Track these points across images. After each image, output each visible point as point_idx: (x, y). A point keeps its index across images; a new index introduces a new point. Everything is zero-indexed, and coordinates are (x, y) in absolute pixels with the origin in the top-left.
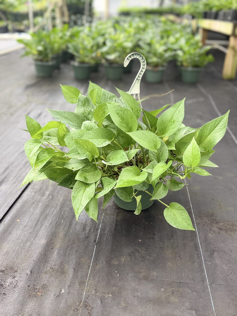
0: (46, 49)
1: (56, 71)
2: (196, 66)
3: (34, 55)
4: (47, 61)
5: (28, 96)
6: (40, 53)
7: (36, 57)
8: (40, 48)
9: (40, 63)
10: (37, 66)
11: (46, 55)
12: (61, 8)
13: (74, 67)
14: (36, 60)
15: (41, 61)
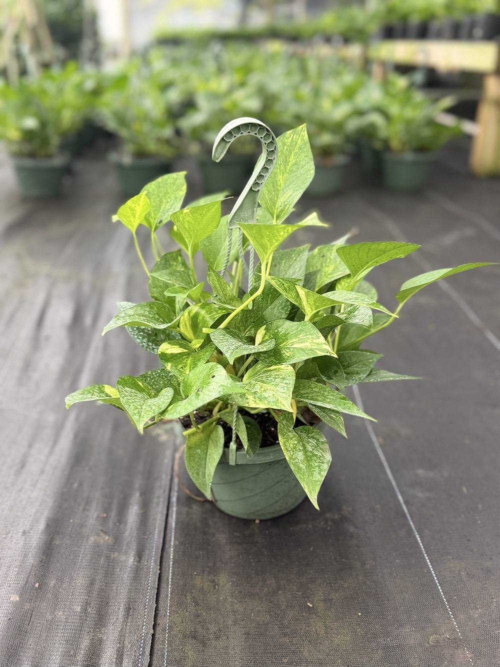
0: (43, 124)
1: (67, 181)
2: (421, 149)
3: (10, 142)
4: (49, 156)
5: (19, 257)
6: (29, 135)
7: (15, 148)
8: (31, 123)
9: (28, 163)
10: (20, 170)
11: (45, 141)
12: (34, 31)
13: (120, 167)
14: (18, 155)
15: (32, 155)
